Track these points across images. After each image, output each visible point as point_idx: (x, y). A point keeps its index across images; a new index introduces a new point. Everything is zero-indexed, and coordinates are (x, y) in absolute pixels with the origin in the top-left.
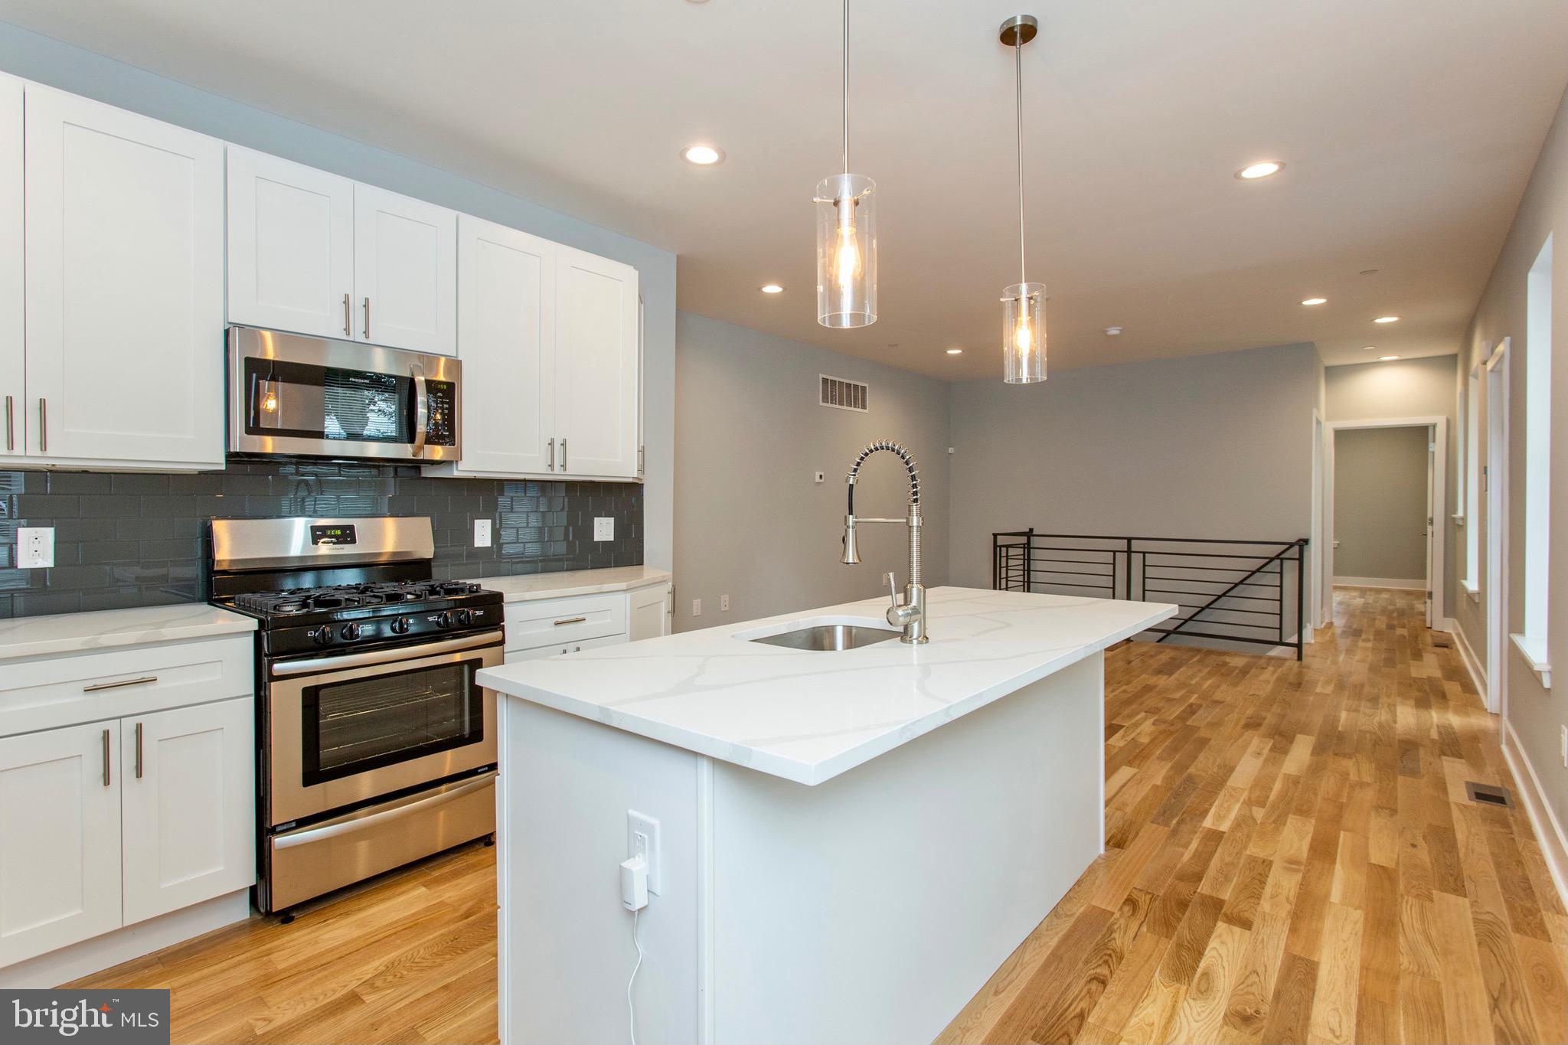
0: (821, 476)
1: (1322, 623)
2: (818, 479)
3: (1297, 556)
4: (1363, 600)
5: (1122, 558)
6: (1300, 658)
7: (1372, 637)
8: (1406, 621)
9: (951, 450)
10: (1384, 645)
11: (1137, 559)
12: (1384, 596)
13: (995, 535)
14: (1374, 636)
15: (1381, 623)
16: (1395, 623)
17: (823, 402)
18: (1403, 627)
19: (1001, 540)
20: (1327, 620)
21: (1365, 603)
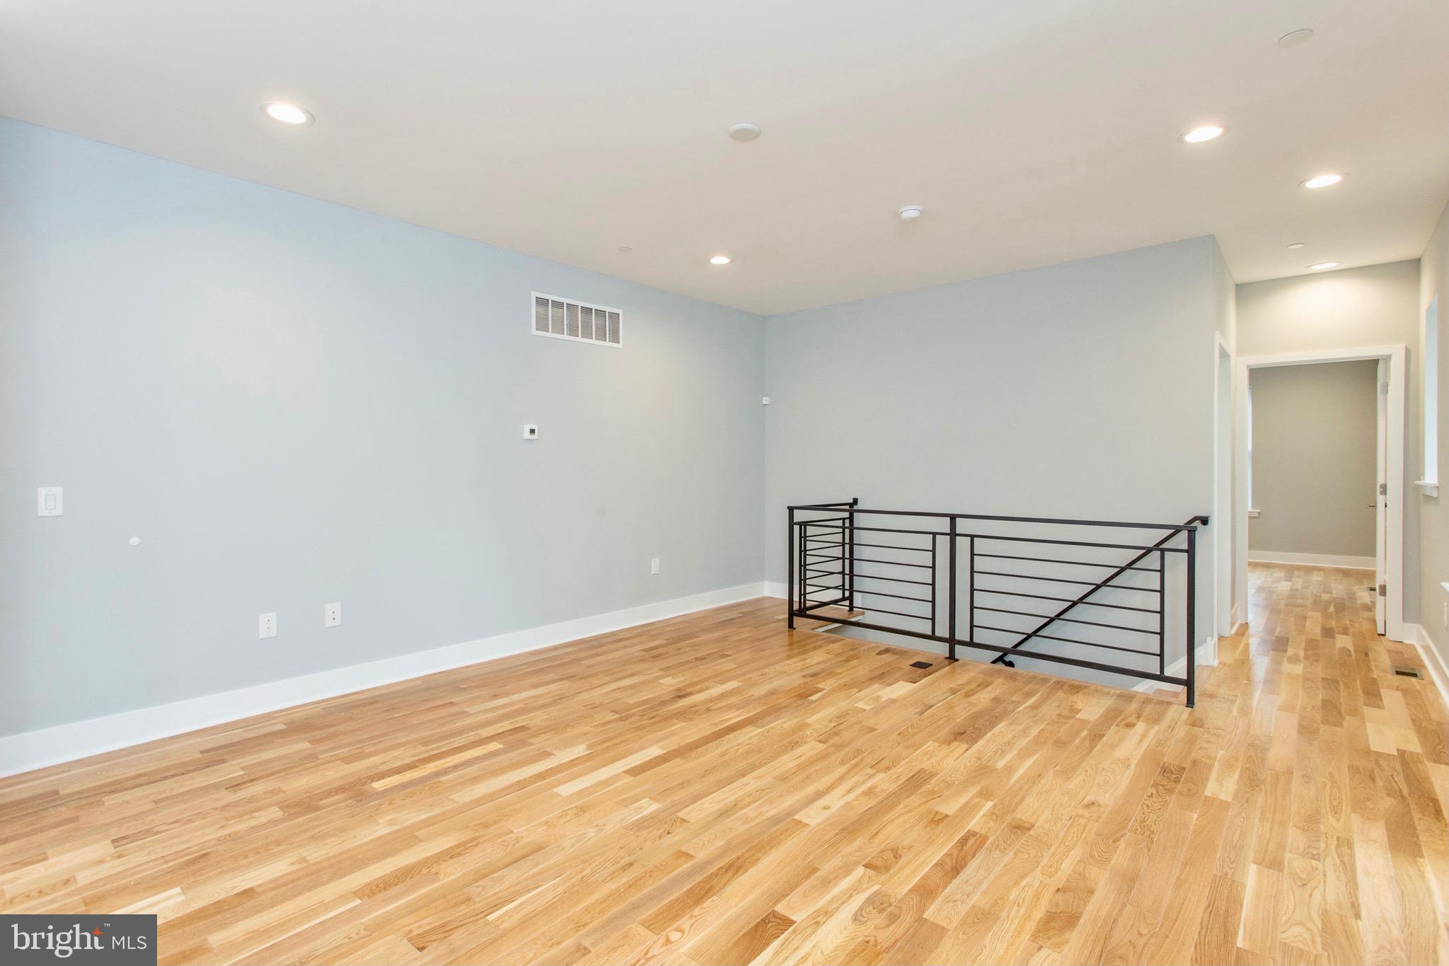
0: (532, 431)
1: (1232, 624)
2: (527, 435)
3: (1185, 547)
4: (1289, 583)
5: (943, 543)
6: (1190, 702)
7: (1302, 653)
8: (1348, 623)
9: (765, 400)
10: (1320, 671)
11: (963, 544)
12: (1316, 577)
13: (791, 510)
14: (1306, 650)
15: (1314, 626)
16: (1333, 624)
17: (537, 329)
18: (1345, 632)
19: (800, 516)
20: (1239, 621)
21: (1291, 590)
